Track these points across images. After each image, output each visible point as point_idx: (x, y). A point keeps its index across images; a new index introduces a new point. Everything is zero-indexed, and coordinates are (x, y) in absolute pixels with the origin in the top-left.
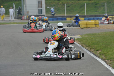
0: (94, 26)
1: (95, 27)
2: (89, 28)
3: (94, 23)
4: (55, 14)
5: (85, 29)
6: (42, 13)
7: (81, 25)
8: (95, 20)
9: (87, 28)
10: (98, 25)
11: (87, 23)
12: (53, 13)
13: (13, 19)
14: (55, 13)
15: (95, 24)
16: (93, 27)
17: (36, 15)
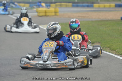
2: (48, 16)
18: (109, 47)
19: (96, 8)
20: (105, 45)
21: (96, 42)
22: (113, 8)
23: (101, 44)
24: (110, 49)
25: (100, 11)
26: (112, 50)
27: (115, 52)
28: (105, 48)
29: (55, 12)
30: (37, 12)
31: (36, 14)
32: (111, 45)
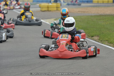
1: (57, 10)
2: (50, 11)
3: (56, 6)
9: (48, 11)
11: (48, 6)
16: (55, 11)
18: (107, 41)
19: (95, 4)
20: (104, 38)
21: (95, 36)
22: (111, 4)
23: (100, 37)
24: (108, 42)
25: (99, 6)
26: (110, 43)
27: (113, 45)
28: (104, 41)
29: (57, 7)
30: (40, 7)
31: (39, 9)
32: (109, 39)
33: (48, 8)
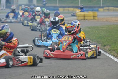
0: (92, 18)
1: (94, 19)
2: (87, 20)
4: (46, 4)
5: (82, 21)
6: (32, 3)
7: (78, 17)
8: (94, 11)
9: (84, 20)
10: (96, 17)
11: (84, 15)
12: (44, 3)
13: (5, 8)
14: (46, 2)
15: (93, 16)
16: (91, 20)
17: (26, 4)
33: (84, 16)
